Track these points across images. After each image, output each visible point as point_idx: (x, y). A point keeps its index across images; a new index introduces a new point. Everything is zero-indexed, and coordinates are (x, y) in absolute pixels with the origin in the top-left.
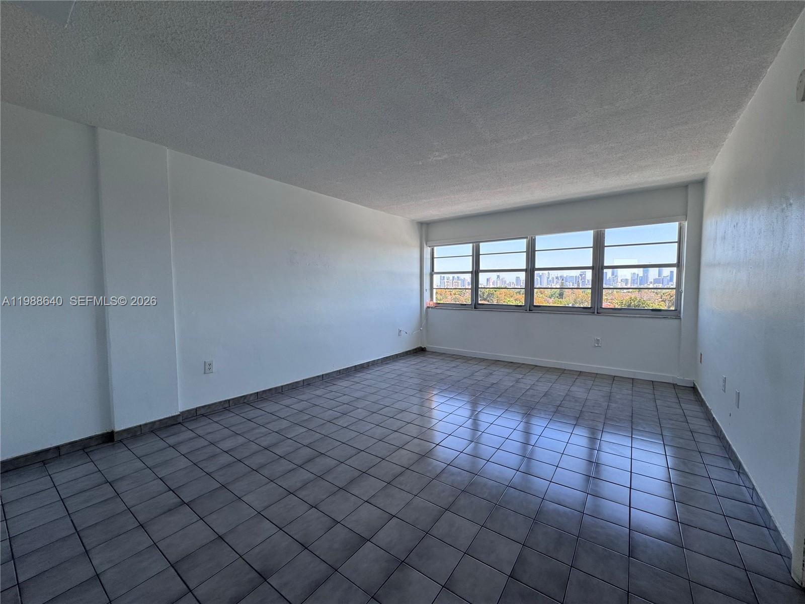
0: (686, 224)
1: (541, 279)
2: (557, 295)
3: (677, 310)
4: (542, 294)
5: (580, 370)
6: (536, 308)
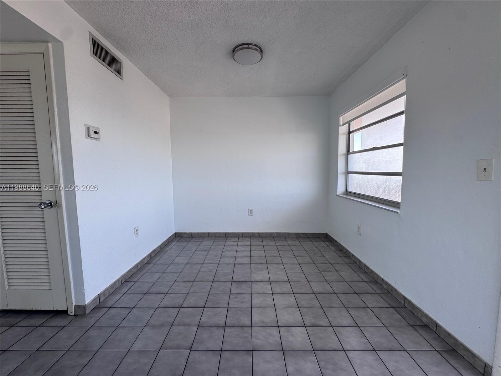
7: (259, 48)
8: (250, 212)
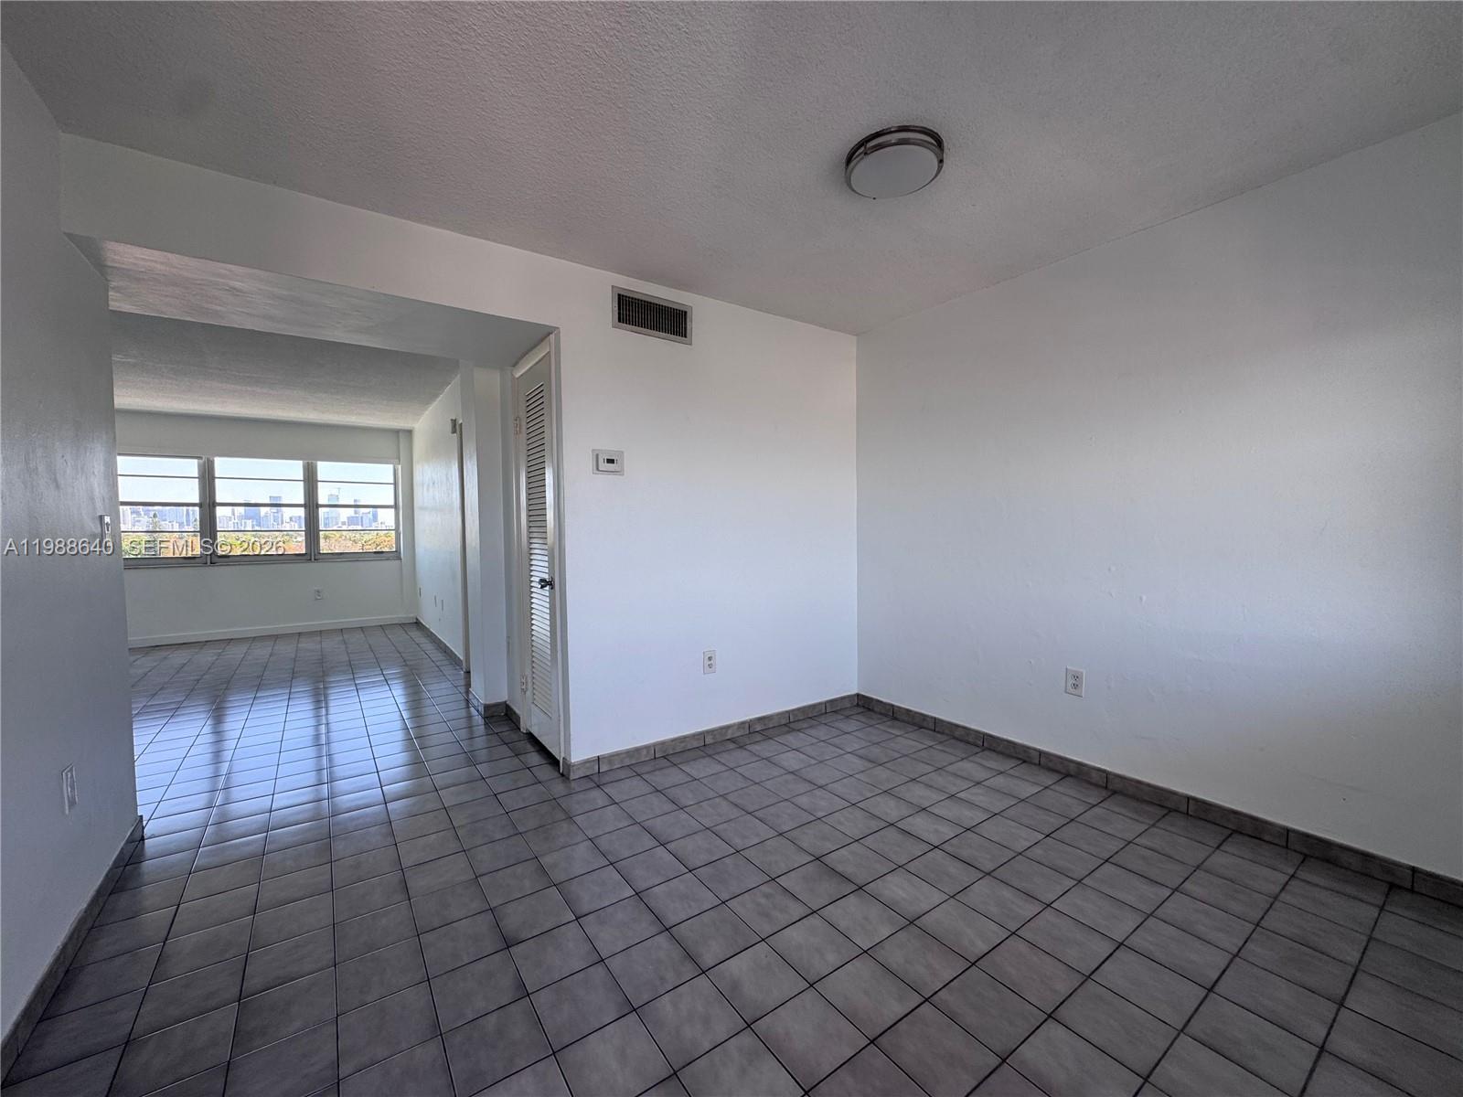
0: (400, 467)
1: (221, 518)
3: (398, 552)
5: (298, 631)
6: (221, 559)
7: (932, 137)
8: (1071, 681)
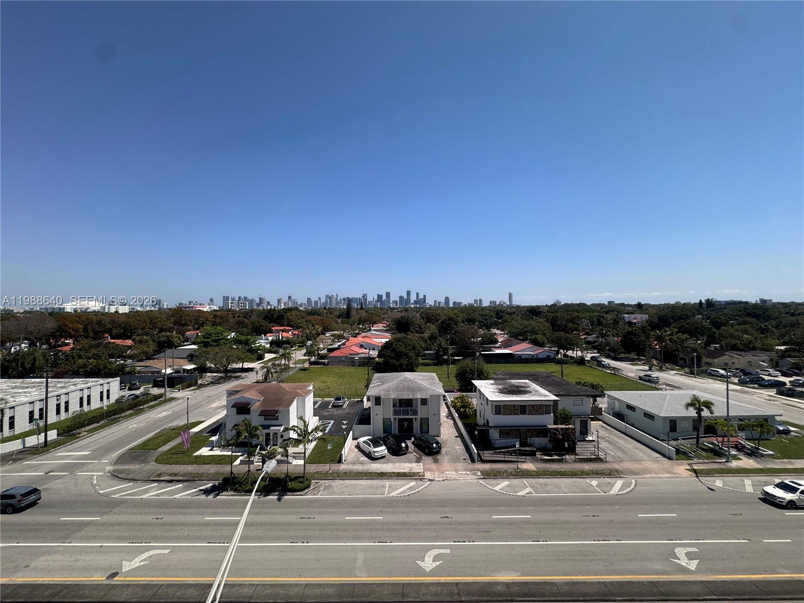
1: (330, 300)
2: (345, 315)
4: (331, 314)
